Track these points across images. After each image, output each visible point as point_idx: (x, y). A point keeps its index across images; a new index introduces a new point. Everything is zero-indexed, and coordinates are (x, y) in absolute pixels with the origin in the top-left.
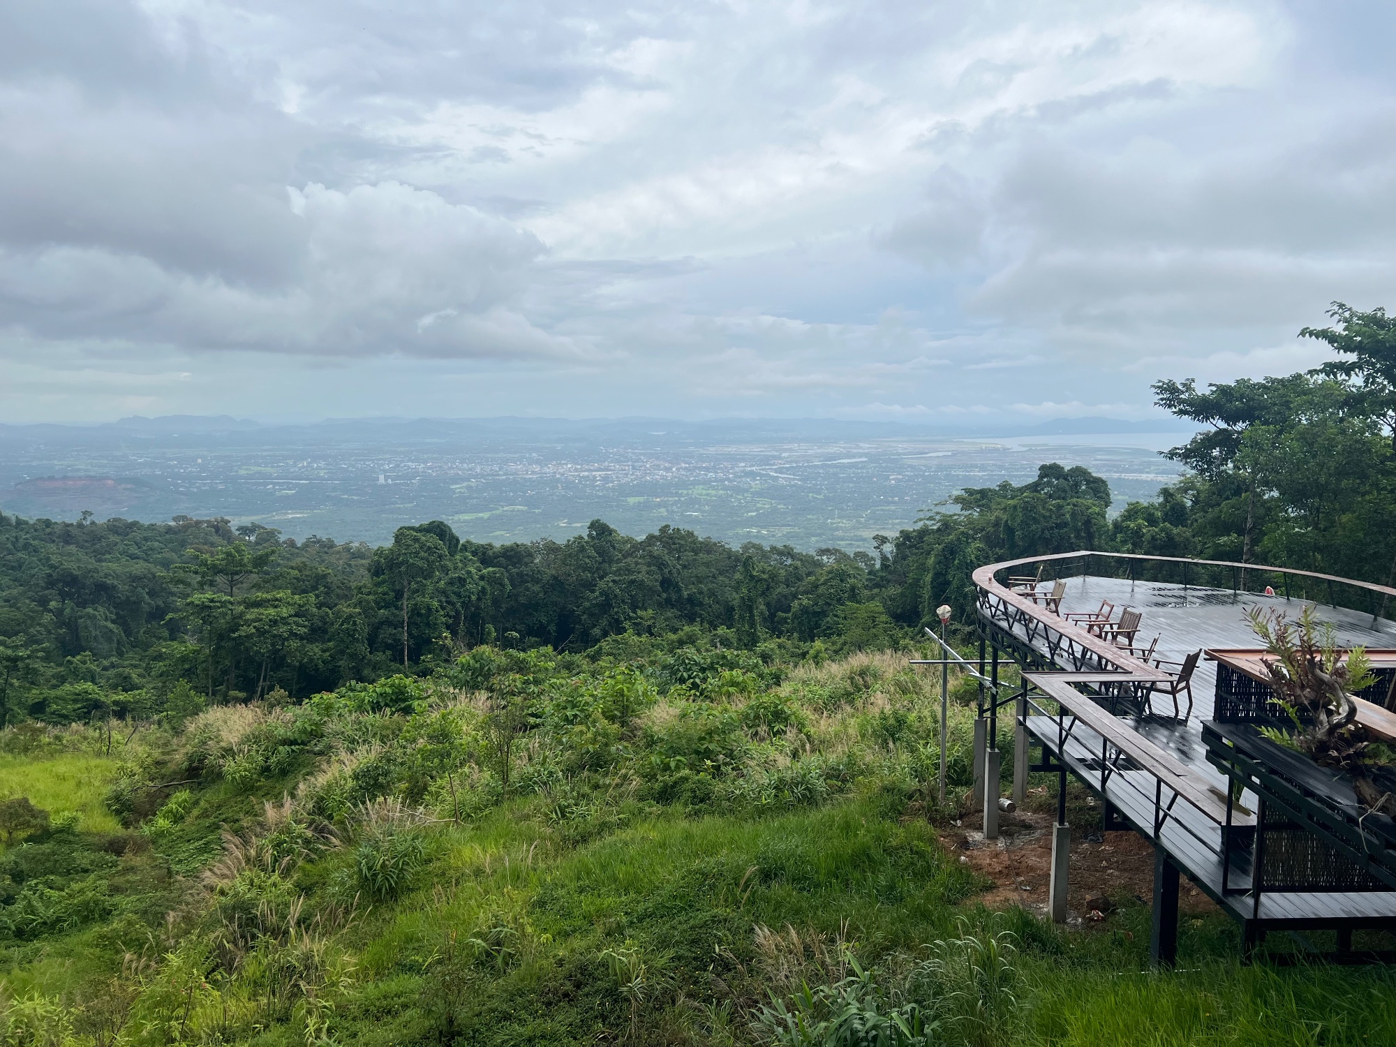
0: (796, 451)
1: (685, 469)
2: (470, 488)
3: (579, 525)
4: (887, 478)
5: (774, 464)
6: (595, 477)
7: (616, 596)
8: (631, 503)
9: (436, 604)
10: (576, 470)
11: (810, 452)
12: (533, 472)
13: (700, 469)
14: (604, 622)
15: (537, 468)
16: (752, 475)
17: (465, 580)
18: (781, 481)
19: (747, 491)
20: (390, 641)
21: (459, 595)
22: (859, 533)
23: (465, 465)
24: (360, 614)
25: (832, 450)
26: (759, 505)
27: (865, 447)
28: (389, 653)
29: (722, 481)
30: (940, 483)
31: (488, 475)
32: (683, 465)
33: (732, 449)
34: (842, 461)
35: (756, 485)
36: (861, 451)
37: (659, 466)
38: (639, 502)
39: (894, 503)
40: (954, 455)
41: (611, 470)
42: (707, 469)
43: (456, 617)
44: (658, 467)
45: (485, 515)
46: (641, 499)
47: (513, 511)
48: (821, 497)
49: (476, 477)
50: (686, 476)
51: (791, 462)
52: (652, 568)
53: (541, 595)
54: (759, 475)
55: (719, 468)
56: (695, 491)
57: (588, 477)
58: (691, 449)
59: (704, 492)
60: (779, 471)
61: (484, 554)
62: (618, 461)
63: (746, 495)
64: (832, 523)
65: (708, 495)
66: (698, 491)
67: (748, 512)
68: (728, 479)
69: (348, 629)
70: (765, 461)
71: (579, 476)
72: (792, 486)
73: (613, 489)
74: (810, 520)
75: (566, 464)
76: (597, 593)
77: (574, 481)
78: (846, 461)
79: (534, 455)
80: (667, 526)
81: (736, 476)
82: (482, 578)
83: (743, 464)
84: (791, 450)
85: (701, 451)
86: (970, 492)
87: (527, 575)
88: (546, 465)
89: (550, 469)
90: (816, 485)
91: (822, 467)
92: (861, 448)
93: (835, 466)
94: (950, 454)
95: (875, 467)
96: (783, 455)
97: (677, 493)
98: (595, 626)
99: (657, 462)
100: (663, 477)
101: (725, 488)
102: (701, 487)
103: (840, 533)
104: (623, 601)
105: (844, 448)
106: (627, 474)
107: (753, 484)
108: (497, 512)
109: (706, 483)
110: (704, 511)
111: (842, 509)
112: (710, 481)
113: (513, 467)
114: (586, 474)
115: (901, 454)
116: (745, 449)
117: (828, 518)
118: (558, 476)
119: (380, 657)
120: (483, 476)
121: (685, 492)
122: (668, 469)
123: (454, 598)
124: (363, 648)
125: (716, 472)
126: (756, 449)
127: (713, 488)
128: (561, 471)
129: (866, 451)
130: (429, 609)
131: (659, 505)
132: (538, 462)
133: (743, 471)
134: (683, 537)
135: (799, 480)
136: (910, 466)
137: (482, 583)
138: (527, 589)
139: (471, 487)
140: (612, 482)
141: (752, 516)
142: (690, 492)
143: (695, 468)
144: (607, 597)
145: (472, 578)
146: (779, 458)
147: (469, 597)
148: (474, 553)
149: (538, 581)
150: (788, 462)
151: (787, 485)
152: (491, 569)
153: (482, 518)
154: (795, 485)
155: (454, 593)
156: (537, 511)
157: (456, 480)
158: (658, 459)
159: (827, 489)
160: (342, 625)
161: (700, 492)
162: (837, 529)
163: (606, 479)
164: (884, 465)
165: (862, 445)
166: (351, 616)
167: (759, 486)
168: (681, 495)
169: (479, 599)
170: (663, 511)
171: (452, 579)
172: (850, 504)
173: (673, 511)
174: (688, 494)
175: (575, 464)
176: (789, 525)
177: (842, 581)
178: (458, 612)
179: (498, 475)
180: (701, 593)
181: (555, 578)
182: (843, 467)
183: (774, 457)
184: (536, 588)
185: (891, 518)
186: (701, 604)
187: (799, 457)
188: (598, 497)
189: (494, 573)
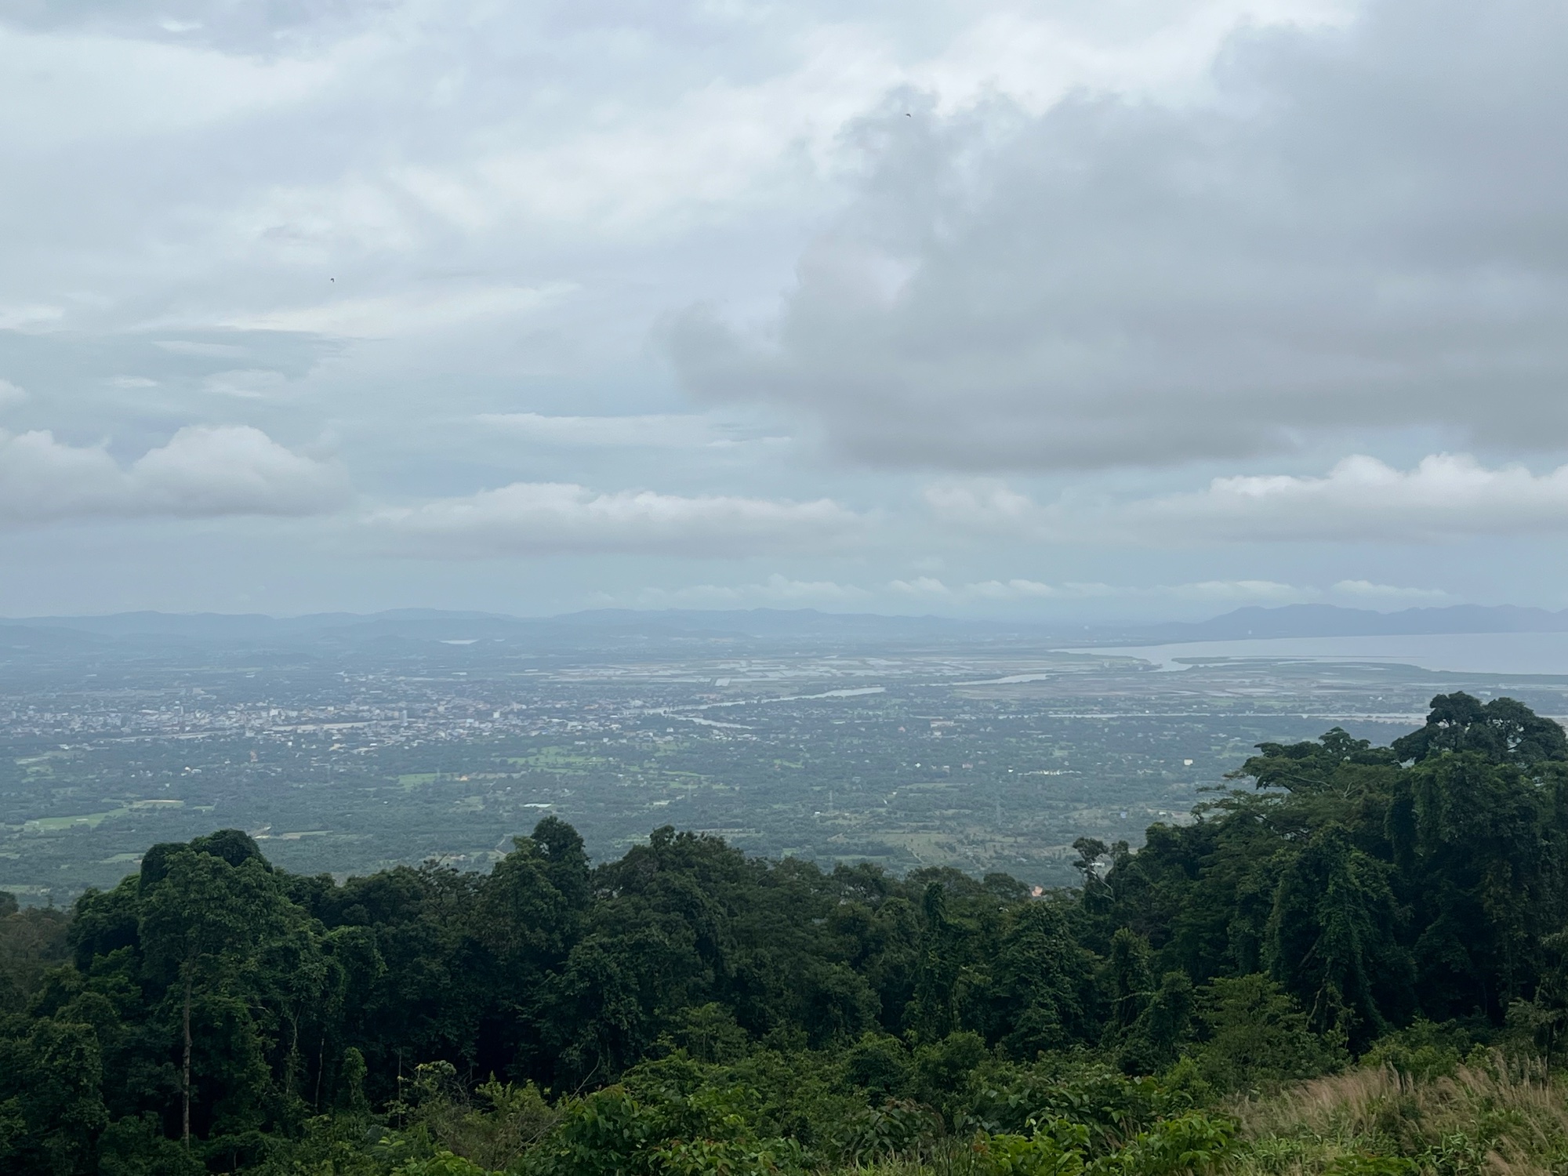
0: (744, 675)
1: (519, 713)
2: (56, 763)
3: (297, 836)
4: (926, 727)
5: (700, 702)
6: (328, 734)
7: (610, 977)
8: (408, 788)
9: (241, 1005)
10: (288, 721)
11: (773, 676)
12: (195, 728)
13: (552, 712)
14: (589, 1033)
15: (203, 718)
16: (659, 723)
17: (295, 953)
18: (717, 736)
19: (647, 756)
20: (149, 1091)
21: (286, 987)
22: (877, 838)
23: (48, 716)
24: (89, 1033)
25: (816, 670)
26: (674, 785)
27: (880, 666)
28: (152, 1116)
29: (598, 736)
30: (1028, 736)
31: (98, 735)
32: (516, 706)
33: (615, 673)
34: (835, 693)
35: (665, 743)
36: (872, 673)
37: (463, 708)
38: (425, 786)
39: (942, 775)
40: (1051, 680)
41: (362, 720)
42: (565, 714)
43: (283, 1034)
44: (462, 711)
45: (94, 821)
46: (429, 778)
47: (153, 810)
48: (799, 765)
49: (72, 738)
50: (523, 729)
51: (735, 697)
52: (673, 915)
53: (446, 981)
54: (672, 723)
55: (590, 712)
56: (542, 759)
57: (315, 734)
58: (531, 672)
59: (561, 760)
60: (712, 714)
61: (316, 897)
62: (378, 701)
63: (646, 764)
64: (823, 819)
65: (568, 765)
66: (549, 757)
67: (652, 799)
68: (610, 734)
69: (65, 1067)
70: (682, 695)
71: (294, 732)
72: (738, 745)
73: (367, 758)
74: (779, 813)
75: (267, 709)
76: (573, 975)
77: (284, 744)
78: (844, 693)
79: (197, 691)
80: (669, 829)
81: (625, 727)
82: (327, 948)
83: (638, 703)
84: (733, 673)
85: (552, 677)
86: (1270, 749)
87: (416, 938)
88: (224, 712)
89: (230, 721)
90: (787, 742)
91: (799, 705)
92: (872, 667)
93: (823, 704)
94: (1043, 677)
95: (900, 706)
96: (719, 683)
97: (503, 763)
98: (569, 1043)
99: (458, 701)
100: (473, 732)
101: (604, 752)
102: (553, 750)
103: (840, 839)
104: (626, 988)
105: (838, 667)
106: (396, 727)
107: (659, 741)
108: (117, 813)
109: (564, 741)
110: (564, 800)
111: (841, 790)
112: (571, 736)
113: (152, 717)
114: (310, 728)
115: (950, 678)
116: (640, 672)
117: (814, 809)
118: (249, 734)
119: (132, 1125)
120: (88, 738)
121: (521, 761)
122: (482, 716)
123: (277, 994)
124: (95, 1108)
125: (583, 720)
126: (662, 672)
127: (579, 751)
128: (257, 723)
129: (882, 673)
130: (229, 1018)
131: (467, 790)
132: (206, 706)
133: (638, 717)
134: (703, 852)
135: (751, 732)
136: (967, 702)
137: (329, 959)
138: (419, 969)
139: (62, 761)
140: (367, 744)
141: (661, 809)
142: (531, 761)
143: (541, 711)
144: (593, 979)
145: (308, 948)
146: (711, 688)
147: (308, 989)
148: (296, 897)
149: (434, 951)
150: (729, 697)
151: (729, 744)
152: (343, 929)
153: (85, 827)
154: (745, 743)
155: (276, 982)
156: (204, 809)
157: (31, 745)
158: (461, 693)
159: (809, 750)
160: (52, 1058)
161: (551, 760)
162: (834, 831)
163: (352, 738)
164: (918, 701)
165: (872, 661)
166: (71, 1039)
167: (673, 747)
168: (513, 768)
169: (325, 995)
170: (476, 803)
171: (270, 952)
172: (857, 779)
173: (496, 801)
174: (526, 765)
175: (287, 708)
176: (737, 825)
177: (1048, 932)
178: (285, 1024)
179: (121, 735)
180: (761, 966)
181: (473, 944)
182: (838, 705)
183: (701, 687)
184: (435, 966)
185: (937, 807)
186: (761, 990)
187: (749, 686)
188: (337, 776)
189: (353, 937)
